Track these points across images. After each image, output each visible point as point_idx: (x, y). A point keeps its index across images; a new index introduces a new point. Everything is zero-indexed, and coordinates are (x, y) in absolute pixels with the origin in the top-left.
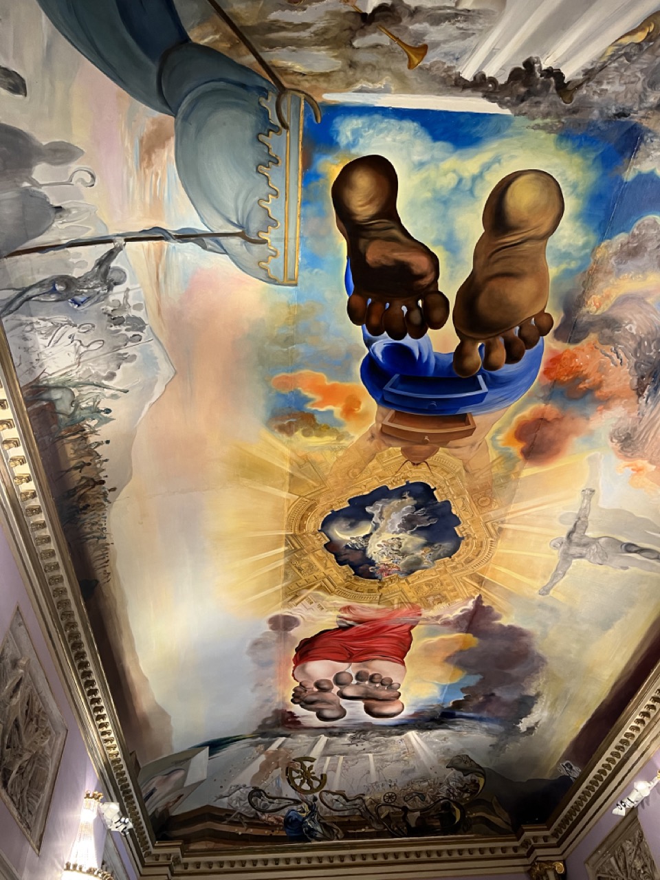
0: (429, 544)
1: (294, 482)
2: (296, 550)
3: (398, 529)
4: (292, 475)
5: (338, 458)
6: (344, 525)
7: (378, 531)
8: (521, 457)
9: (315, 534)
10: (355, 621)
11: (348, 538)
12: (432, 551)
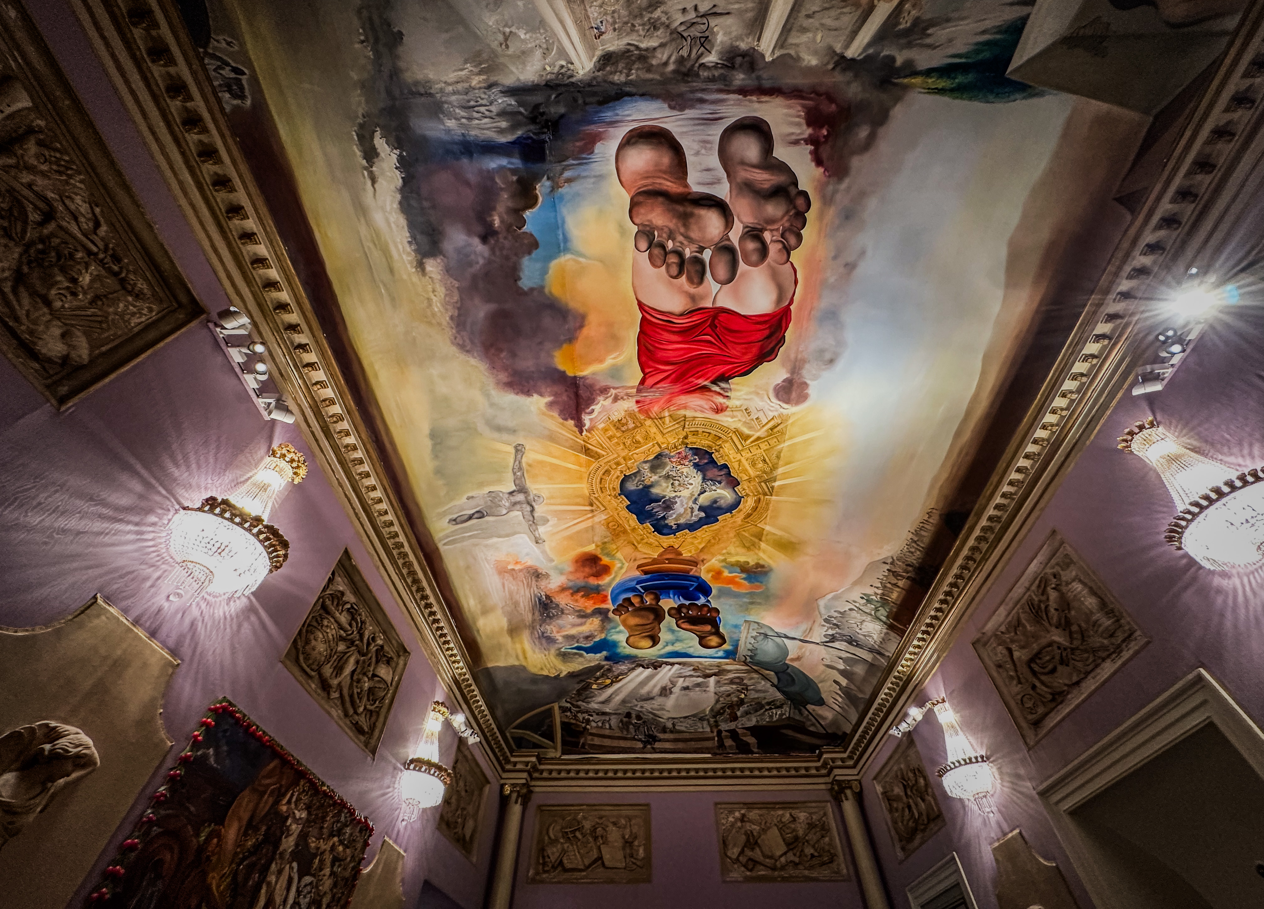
0: (647, 487)
1: (759, 536)
2: (765, 482)
3: (677, 499)
4: (760, 540)
5: (726, 548)
6: (722, 501)
7: (693, 498)
8: (600, 556)
9: (747, 495)
10: (709, 390)
11: (719, 491)
12: (643, 481)
